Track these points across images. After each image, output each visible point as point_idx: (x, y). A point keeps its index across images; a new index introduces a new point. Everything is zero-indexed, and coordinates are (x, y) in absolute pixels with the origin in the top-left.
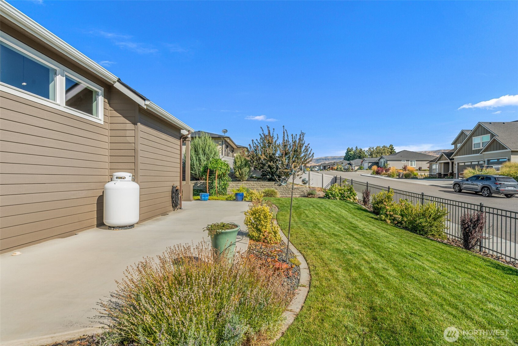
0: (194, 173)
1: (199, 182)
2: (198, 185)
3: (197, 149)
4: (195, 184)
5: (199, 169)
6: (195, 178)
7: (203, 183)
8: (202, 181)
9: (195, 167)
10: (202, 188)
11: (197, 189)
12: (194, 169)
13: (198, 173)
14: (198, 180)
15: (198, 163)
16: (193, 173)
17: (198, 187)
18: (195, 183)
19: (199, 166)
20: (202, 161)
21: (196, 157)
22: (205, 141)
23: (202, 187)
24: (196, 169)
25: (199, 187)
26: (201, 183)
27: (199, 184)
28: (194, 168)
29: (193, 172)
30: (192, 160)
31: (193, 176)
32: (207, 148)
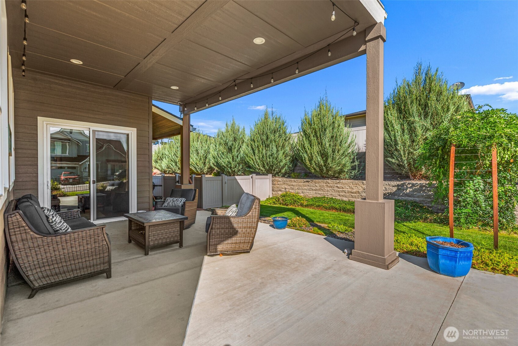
0: (397, 162)
1: (409, 184)
2: (408, 191)
3: (405, 106)
4: (398, 189)
5: (408, 154)
6: (397, 173)
7: (422, 186)
8: (419, 182)
9: (399, 148)
10: (417, 199)
11: (405, 201)
12: (396, 153)
13: (406, 162)
14: (407, 177)
15: (407, 136)
16: (394, 164)
17: (407, 195)
18: (398, 185)
19: (409, 146)
20: (419, 131)
21: (402, 125)
22: (428, 81)
23: (418, 197)
24: (402, 153)
25: (410, 196)
26: (413, 185)
27: (410, 188)
28: (396, 150)
29: (393, 161)
30: (392, 133)
31: (394, 170)
32: (433, 96)
